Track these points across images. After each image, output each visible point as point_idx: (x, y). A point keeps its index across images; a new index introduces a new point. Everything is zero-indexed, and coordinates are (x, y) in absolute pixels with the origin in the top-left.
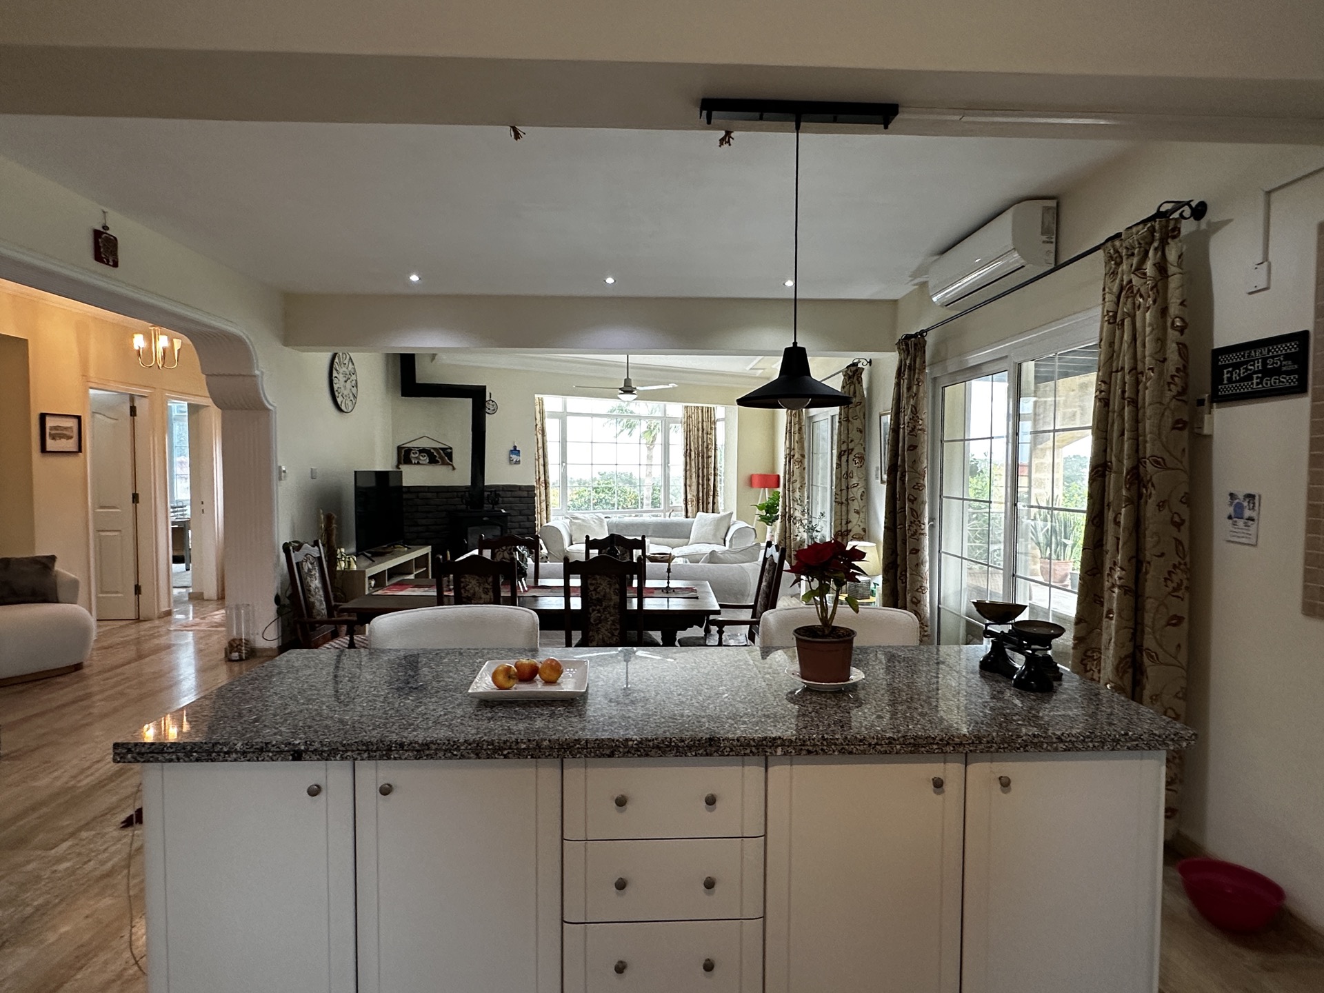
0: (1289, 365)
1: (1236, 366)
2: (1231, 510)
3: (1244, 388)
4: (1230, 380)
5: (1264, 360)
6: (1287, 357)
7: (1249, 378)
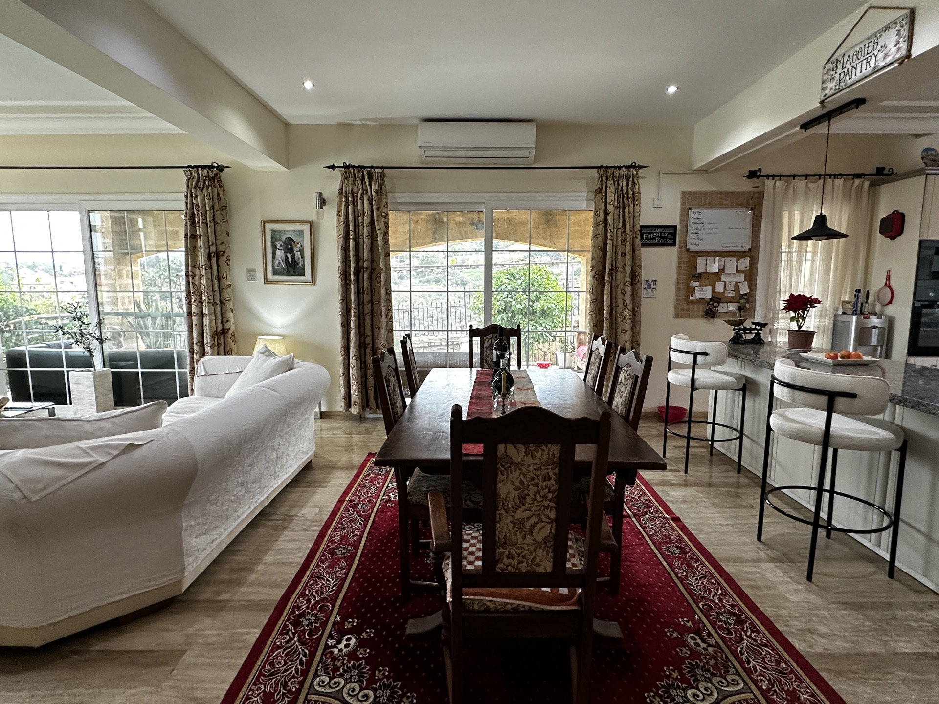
0: (670, 236)
1: (650, 233)
2: (646, 286)
3: (653, 242)
4: (646, 238)
5: (661, 233)
6: (669, 233)
7: (655, 238)
